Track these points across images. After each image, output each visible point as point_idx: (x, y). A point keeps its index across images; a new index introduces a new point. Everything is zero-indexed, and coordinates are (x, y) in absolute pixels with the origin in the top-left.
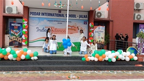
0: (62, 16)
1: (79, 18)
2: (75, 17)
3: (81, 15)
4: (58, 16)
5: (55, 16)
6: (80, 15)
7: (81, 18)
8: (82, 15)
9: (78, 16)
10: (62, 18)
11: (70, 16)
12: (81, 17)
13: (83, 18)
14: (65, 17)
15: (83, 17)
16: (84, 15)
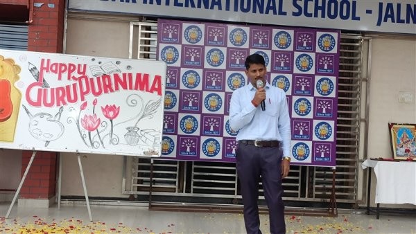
0: (269, 8)
1: (379, 24)
2: (355, 18)
3: (390, 6)
4: (247, 10)
5: (228, 8)
6: (381, 5)
7: (388, 26)
8: (399, 6)
9: (369, 12)
10: (270, 18)
11: (323, 8)
12: (387, 16)
13: (400, 21)
14: (289, 14)
15: (403, 16)
16: (409, 6)
